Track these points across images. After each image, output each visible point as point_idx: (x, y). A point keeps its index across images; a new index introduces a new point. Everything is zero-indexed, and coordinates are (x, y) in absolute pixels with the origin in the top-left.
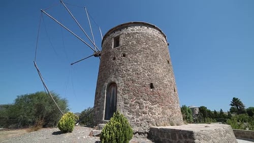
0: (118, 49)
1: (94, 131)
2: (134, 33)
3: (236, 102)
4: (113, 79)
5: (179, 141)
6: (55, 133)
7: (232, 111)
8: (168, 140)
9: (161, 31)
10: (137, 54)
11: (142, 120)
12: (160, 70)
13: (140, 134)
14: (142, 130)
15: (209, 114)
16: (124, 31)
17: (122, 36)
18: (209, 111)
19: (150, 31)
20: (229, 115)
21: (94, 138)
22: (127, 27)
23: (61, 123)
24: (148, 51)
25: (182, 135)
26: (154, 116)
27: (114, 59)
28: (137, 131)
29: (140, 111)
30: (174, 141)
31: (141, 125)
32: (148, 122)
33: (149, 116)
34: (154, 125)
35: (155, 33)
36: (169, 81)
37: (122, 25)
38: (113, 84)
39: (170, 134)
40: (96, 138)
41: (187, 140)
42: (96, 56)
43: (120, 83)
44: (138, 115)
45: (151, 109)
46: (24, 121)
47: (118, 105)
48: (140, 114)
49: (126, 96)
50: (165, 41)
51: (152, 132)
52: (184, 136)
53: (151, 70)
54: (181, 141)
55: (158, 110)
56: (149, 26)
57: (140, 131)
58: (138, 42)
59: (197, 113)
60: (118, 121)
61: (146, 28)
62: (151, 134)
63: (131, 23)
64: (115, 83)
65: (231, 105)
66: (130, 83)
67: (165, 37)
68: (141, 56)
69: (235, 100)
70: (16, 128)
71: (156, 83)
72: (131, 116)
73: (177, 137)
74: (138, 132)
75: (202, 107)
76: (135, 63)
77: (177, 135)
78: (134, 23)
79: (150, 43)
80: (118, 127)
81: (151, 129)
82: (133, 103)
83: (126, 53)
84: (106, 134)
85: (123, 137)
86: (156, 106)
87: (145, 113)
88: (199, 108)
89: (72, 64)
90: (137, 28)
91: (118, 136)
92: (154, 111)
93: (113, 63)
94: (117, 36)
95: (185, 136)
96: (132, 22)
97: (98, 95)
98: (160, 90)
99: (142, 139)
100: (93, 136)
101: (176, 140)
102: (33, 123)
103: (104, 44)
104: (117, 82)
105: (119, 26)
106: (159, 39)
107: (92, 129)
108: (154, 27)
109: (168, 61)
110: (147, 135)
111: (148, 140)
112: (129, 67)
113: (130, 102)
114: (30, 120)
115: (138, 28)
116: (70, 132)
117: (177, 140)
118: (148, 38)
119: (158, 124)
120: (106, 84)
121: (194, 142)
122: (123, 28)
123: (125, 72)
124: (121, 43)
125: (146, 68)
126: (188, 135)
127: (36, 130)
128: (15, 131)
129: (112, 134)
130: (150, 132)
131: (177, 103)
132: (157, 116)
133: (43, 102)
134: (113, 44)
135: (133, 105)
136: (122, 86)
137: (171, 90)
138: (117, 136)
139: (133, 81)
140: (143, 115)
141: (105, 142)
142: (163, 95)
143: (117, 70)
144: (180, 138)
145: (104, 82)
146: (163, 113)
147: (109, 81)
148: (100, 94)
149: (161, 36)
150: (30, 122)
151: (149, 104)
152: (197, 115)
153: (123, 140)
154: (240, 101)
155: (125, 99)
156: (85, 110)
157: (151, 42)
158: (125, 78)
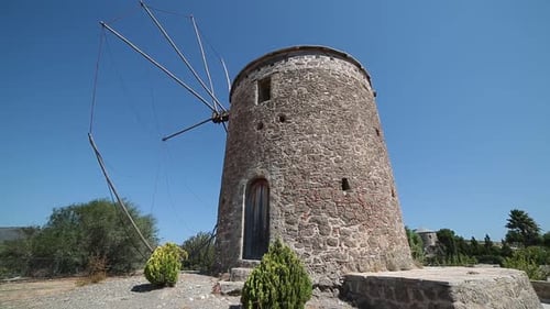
0: (268, 105)
1: (222, 282)
2: (303, 71)
3: (518, 219)
4: (259, 171)
5: (415, 305)
6: (137, 289)
7: (511, 239)
8: (389, 303)
9: (359, 66)
10: (311, 117)
11: (326, 259)
12: (361, 150)
13: (323, 288)
14: (327, 281)
15: (461, 246)
16: (280, 66)
17: (277, 76)
18: (461, 240)
19: (338, 65)
20: (504, 247)
21: (224, 298)
22: (286, 58)
23: (151, 267)
24: (335, 109)
25: (422, 292)
26: (352, 249)
27: (261, 126)
28: (317, 282)
29: (321, 238)
30: (402, 304)
31: (324, 271)
32: (340, 263)
33: (342, 250)
34: (353, 271)
35: (349, 69)
36: (381, 174)
37: (275, 54)
38: (260, 182)
39: (392, 288)
40: (229, 298)
41: (436, 303)
42: (216, 120)
43: (275, 177)
44: (317, 248)
45: (345, 234)
46: (65, 262)
47: (272, 226)
48: (321, 245)
49: (290, 207)
50: (369, 88)
51: (350, 284)
52: (426, 292)
53: (342, 150)
54: (420, 305)
55: (360, 237)
56: (333, 54)
57: (323, 283)
58: (312, 88)
59: (433, 244)
60: (281, 262)
61: (328, 58)
62: (347, 290)
63: (294, 49)
64: (265, 180)
65: (509, 226)
66: (298, 179)
67: (368, 78)
68: (319, 121)
69: (516, 214)
70: (49, 276)
71: (353, 179)
72: (302, 250)
73: (411, 296)
74: (318, 285)
75: (443, 231)
76: (308, 136)
77: (409, 290)
78: (301, 48)
79: (338, 91)
80: (281, 274)
81: (347, 279)
82: (306, 222)
83: (287, 115)
84: (257, 291)
85: (295, 297)
86: (356, 227)
87: (332, 243)
88: (438, 234)
89: (164, 140)
90: (308, 60)
91: (284, 294)
92: (351, 239)
93: (259, 135)
94: (266, 78)
95: (430, 294)
96: (298, 46)
97: (225, 207)
98: (364, 192)
99: (328, 300)
100: (222, 294)
101: (408, 301)
102: (84, 266)
103: (235, 95)
104: (269, 178)
105: (268, 56)
106: (357, 82)
107: (215, 279)
108: (344, 57)
109: (377, 131)
110: (338, 291)
111: (340, 302)
112: (293, 145)
113: (299, 220)
114: (76, 259)
115: (310, 60)
116: (171, 286)
117: (412, 303)
118: (333, 82)
119: (361, 268)
120: (244, 182)
121: (453, 307)
122: (279, 60)
123: (285, 155)
124: (275, 91)
125: (330, 146)
126: (435, 291)
127: (95, 282)
128: (48, 283)
129: (270, 290)
130: (344, 284)
131: (400, 221)
132: (357, 249)
133: (104, 222)
134: (257, 95)
135: (306, 227)
136: (280, 185)
137: (386, 195)
138: (280, 294)
139: (305, 175)
140: (329, 247)
141: (255, 306)
142: (370, 204)
143: (268, 150)
144: (418, 296)
145: (240, 177)
146: (372, 243)
147: (250, 176)
148: (231, 202)
149: (359, 76)
150: (77, 264)
151: (340, 224)
152: (433, 248)
153: (294, 303)
154: (530, 216)
155: (287, 214)
156: (192, 239)
157: (340, 89)
158: (287, 168)
